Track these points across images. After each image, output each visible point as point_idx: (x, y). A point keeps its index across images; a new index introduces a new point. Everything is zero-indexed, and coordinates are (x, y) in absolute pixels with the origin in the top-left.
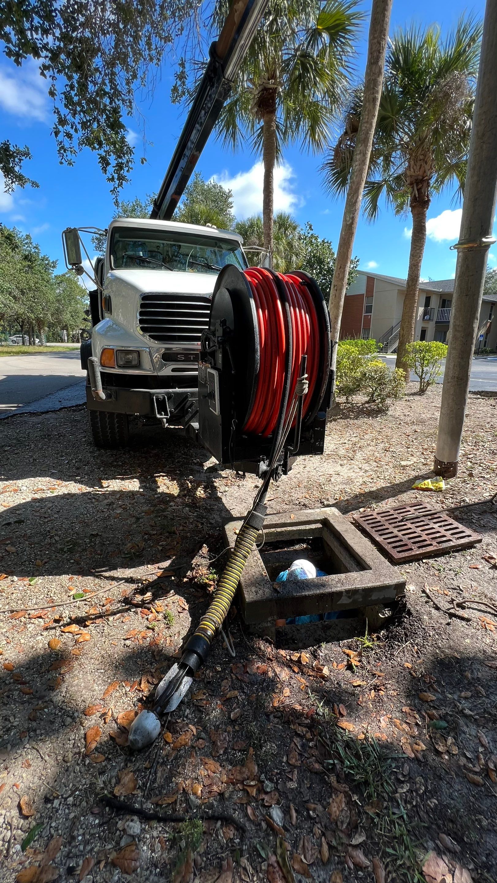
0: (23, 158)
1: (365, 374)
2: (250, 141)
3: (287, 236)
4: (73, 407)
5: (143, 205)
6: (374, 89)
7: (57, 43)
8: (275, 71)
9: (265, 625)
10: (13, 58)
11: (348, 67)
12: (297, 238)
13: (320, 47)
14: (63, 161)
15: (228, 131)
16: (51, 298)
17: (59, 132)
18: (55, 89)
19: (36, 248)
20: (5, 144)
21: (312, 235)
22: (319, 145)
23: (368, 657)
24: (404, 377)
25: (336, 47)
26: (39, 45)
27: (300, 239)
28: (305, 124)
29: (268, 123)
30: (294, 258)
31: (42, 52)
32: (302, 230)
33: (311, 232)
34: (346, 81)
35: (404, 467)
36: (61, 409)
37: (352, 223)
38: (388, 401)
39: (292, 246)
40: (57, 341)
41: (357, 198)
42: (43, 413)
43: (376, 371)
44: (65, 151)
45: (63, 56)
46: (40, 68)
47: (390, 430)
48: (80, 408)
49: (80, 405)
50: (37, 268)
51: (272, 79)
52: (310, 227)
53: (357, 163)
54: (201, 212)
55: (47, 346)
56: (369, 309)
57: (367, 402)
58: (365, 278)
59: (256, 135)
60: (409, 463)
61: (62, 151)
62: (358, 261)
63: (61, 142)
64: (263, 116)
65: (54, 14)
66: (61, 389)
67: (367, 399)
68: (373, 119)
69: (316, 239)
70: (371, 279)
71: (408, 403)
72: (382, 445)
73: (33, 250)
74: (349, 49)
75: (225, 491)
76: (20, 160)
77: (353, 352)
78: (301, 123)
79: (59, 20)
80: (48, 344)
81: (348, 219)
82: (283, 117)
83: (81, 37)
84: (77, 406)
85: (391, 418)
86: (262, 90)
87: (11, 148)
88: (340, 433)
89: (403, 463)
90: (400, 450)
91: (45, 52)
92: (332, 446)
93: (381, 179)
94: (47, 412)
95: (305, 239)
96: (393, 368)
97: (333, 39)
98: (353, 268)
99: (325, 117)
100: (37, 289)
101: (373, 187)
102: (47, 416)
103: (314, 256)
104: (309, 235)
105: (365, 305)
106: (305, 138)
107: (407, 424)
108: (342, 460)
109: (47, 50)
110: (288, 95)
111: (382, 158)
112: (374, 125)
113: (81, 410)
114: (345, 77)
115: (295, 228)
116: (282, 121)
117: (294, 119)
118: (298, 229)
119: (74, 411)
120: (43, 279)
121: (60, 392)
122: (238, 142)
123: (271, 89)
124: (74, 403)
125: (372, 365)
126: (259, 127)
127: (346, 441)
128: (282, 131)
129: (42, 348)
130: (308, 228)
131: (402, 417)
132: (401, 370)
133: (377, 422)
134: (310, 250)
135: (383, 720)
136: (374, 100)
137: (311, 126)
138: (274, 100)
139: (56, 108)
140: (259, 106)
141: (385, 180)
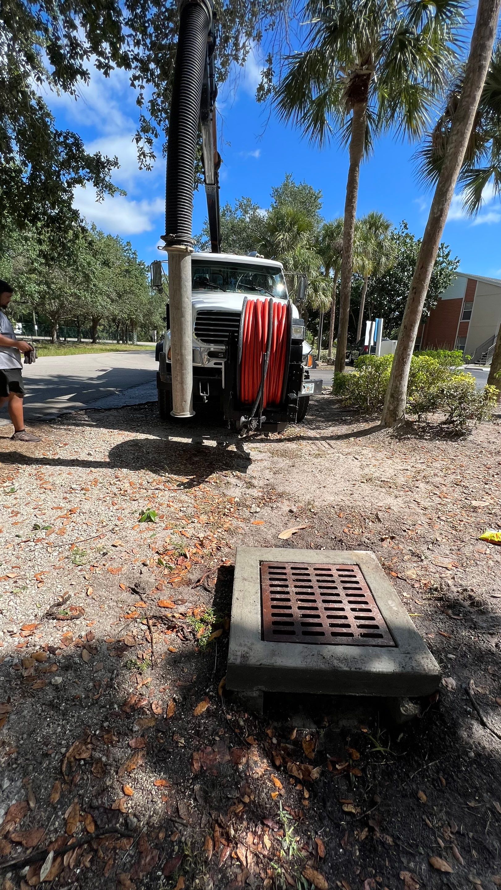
0: (112, 168)
1: (443, 391)
2: (338, 135)
3: (377, 236)
4: (135, 405)
5: (233, 210)
6: (481, 55)
7: (147, 53)
8: (370, 55)
9: (249, 694)
10: (102, 71)
11: (456, 40)
12: (389, 238)
13: (425, 21)
14: (142, 166)
15: (315, 127)
16: (145, 301)
17: (141, 138)
18: (142, 98)
19: (134, 253)
20: (97, 155)
21: (407, 234)
22: (415, 132)
23: (374, 768)
24: (497, 395)
25: (443, 20)
26: (130, 57)
27: (393, 239)
28: (401, 111)
29: (358, 114)
30: (384, 259)
31: (133, 63)
32: (395, 229)
33: (406, 231)
34: (455, 57)
35: (475, 509)
36: (123, 407)
37: (441, 216)
38: (470, 423)
39: (382, 247)
40: (147, 340)
41: (450, 185)
42: (106, 410)
43: (456, 388)
44: (144, 157)
45: (152, 66)
46: (130, 79)
47: (467, 459)
48: (142, 407)
49: (142, 404)
50: (133, 272)
51: (365, 64)
52: (405, 226)
53: (452, 145)
54: (288, 214)
55: (137, 345)
56: (467, 315)
57: (444, 423)
58: (465, 281)
59: (345, 127)
60: (483, 504)
61: (142, 157)
62: (458, 262)
63: (142, 148)
64: (353, 106)
65: (147, 25)
66: (131, 387)
67: (444, 419)
68: (477, 91)
69: (411, 239)
70: (472, 283)
71: (496, 427)
72: (453, 477)
73: (131, 256)
74: (459, 19)
75: (256, 512)
76: (109, 170)
77: (432, 364)
78: (398, 109)
79: (151, 30)
80: (139, 343)
81: (436, 211)
82: (378, 106)
83: (170, 43)
84: (139, 405)
85: (471, 445)
86: (355, 77)
87: (103, 160)
88: (404, 457)
89: (474, 503)
90: (473, 484)
91: (135, 63)
92: (391, 471)
93: (489, 166)
94: (109, 409)
95: (398, 239)
96: (484, 383)
97: (440, 11)
98: (452, 269)
99: (424, 99)
100: (132, 292)
101: (477, 176)
102: (108, 413)
103: (407, 258)
104: (404, 235)
105: (462, 310)
106: (401, 125)
107: (491, 454)
108: (399, 491)
109: (137, 60)
110: (384, 81)
111: (491, 140)
112: (478, 98)
113: (142, 409)
114: (454, 52)
115: (387, 227)
116: (376, 111)
117: (390, 106)
118: (391, 229)
119: (136, 410)
120: (138, 283)
121: (129, 390)
122: (326, 139)
123: (364, 75)
124: (137, 402)
125: (455, 380)
126: (349, 118)
127: (409, 468)
128: (374, 121)
129: (132, 346)
130: (403, 227)
131: (485, 445)
132: (493, 387)
133: (450, 446)
134: (403, 250)
135: (369, 884)
136: (481, 68)
137: (409, 111)
138: (366, 87)
139: (142, 116)
140: (350, 96)
141: (493, 167)
